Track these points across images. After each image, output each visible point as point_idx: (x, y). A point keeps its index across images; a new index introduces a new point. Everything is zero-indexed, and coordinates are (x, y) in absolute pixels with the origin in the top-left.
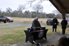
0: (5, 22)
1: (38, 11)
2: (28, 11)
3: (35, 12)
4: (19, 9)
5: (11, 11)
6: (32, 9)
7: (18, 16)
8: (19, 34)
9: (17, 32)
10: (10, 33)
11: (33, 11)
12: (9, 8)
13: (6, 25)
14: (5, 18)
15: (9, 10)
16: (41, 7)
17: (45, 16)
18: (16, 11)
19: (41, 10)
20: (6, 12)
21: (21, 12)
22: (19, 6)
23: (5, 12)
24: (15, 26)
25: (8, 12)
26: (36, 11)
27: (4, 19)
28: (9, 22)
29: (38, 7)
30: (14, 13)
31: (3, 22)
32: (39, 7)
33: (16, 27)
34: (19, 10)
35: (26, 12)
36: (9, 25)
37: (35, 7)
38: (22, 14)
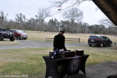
0: (12, 39)
1: (73, 21)
2: (55, 19)
3: (67, 23)
4: (38, 16)
5: (24, 20)
6: (62, 16)
7: (36, 28)
8: (34, 63)
9: (32, 59)
10: (18, 61)
11: (64, 20)
12: (21, 14)
13: (14, 45)
14: (12, 31)
15: (21, 18)
16: (78, 13)
17: (87, 29)
18: (33, 19)
19: (79, 18)
20: (15, 21)
21: (42, 21)
22: (39, 11)
23: (13, 21)
24: (30, 47)
25: (20, 22)
26: (69, 20)
27: (11, 33)
28: (20, 39)
29: (73, 14)
30: (29, 23)
31: (9, 40)
32: (75, 13)
33: (31, 49)
34: (38, 18)
35: (51, 21)
36: (18, 44)
37: (68, 12)
38: (45, 25)
